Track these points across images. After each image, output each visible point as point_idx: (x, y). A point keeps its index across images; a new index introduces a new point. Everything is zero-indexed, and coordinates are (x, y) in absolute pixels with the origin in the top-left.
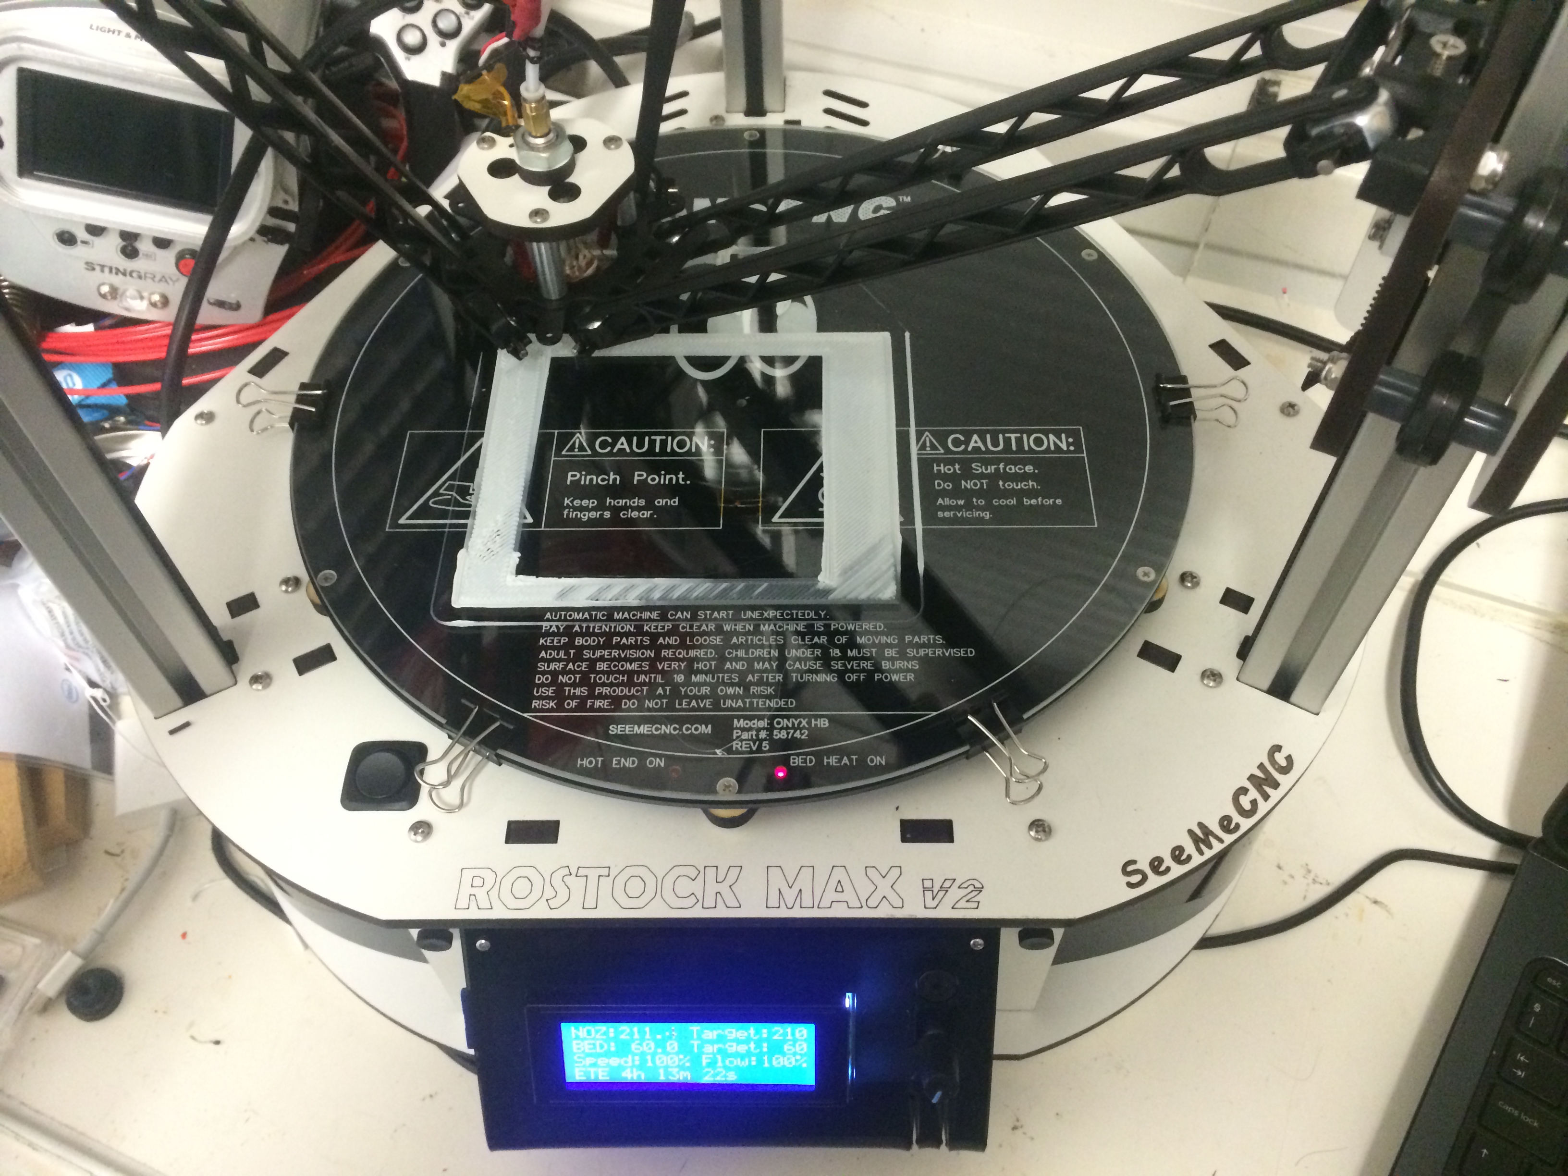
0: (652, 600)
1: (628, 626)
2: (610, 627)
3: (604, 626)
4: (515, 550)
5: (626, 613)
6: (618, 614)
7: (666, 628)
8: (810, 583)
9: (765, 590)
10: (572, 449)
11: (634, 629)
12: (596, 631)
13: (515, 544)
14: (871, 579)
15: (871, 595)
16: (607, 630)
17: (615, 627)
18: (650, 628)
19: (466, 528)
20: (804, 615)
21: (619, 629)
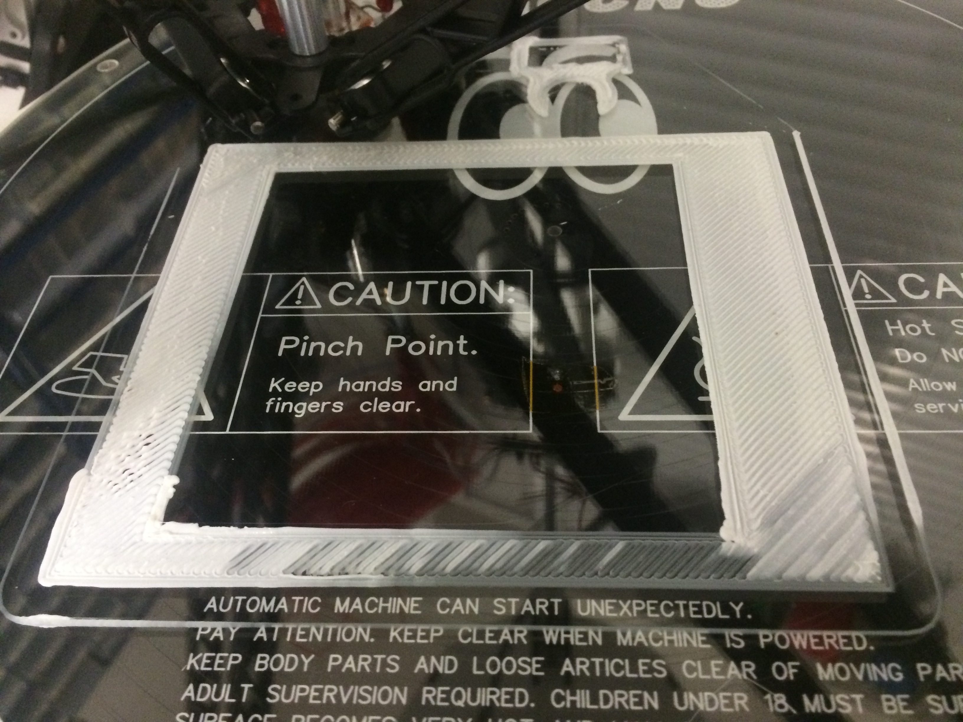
0: (406, 574)
1: (360, 630)
2: (326, 631)
3: (313, 630)
4: (171, 472)
5: (358, 600)
6: (342, 602)
7: (433, 635)
8: (705, 542)
9: (622, 556)
10: (292, 300)
11: (371, 636)
12: (298, 639)
13: (173, 461)
14: (824, 536)
15: (832, 571)
16: (319, 638)
17: (335, 632)
18: (401, 634)
19: (98, 430)
20: (700, 612)
21: (341, 636)
